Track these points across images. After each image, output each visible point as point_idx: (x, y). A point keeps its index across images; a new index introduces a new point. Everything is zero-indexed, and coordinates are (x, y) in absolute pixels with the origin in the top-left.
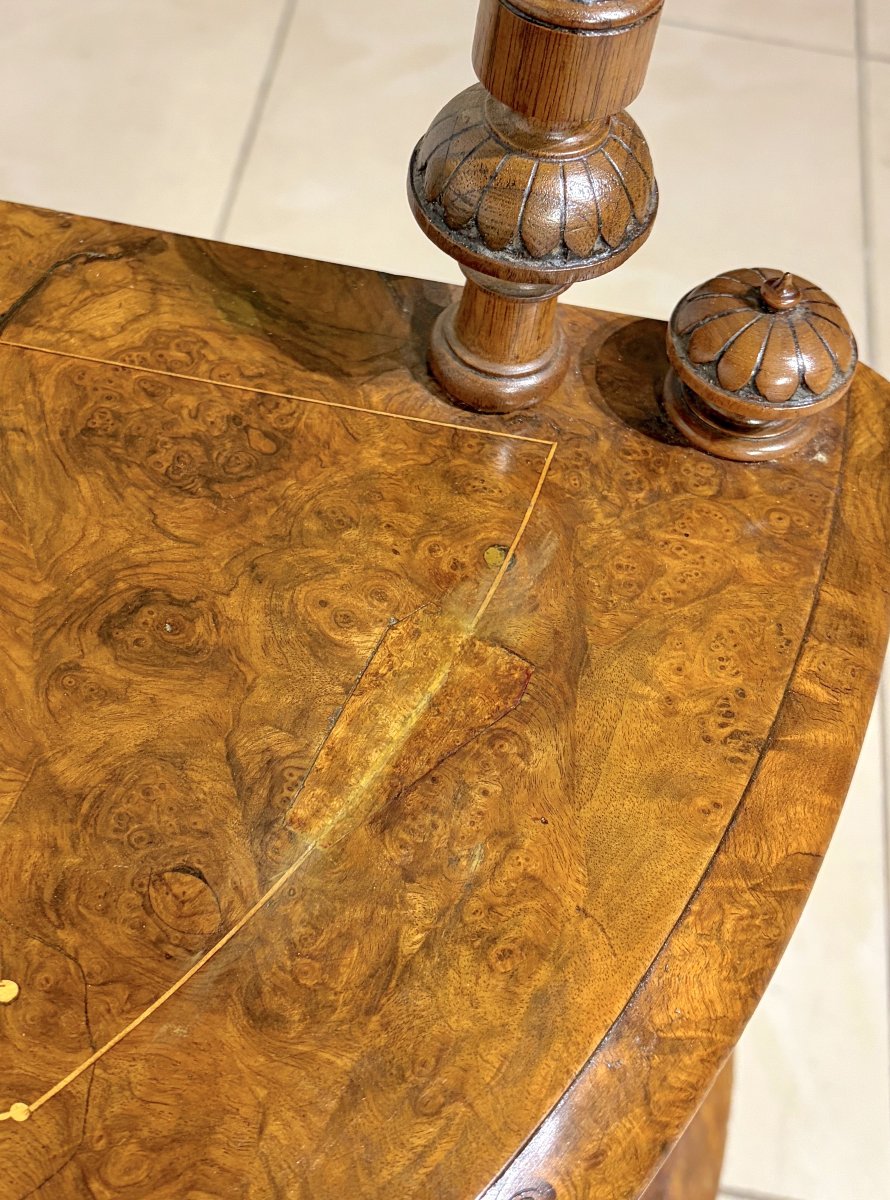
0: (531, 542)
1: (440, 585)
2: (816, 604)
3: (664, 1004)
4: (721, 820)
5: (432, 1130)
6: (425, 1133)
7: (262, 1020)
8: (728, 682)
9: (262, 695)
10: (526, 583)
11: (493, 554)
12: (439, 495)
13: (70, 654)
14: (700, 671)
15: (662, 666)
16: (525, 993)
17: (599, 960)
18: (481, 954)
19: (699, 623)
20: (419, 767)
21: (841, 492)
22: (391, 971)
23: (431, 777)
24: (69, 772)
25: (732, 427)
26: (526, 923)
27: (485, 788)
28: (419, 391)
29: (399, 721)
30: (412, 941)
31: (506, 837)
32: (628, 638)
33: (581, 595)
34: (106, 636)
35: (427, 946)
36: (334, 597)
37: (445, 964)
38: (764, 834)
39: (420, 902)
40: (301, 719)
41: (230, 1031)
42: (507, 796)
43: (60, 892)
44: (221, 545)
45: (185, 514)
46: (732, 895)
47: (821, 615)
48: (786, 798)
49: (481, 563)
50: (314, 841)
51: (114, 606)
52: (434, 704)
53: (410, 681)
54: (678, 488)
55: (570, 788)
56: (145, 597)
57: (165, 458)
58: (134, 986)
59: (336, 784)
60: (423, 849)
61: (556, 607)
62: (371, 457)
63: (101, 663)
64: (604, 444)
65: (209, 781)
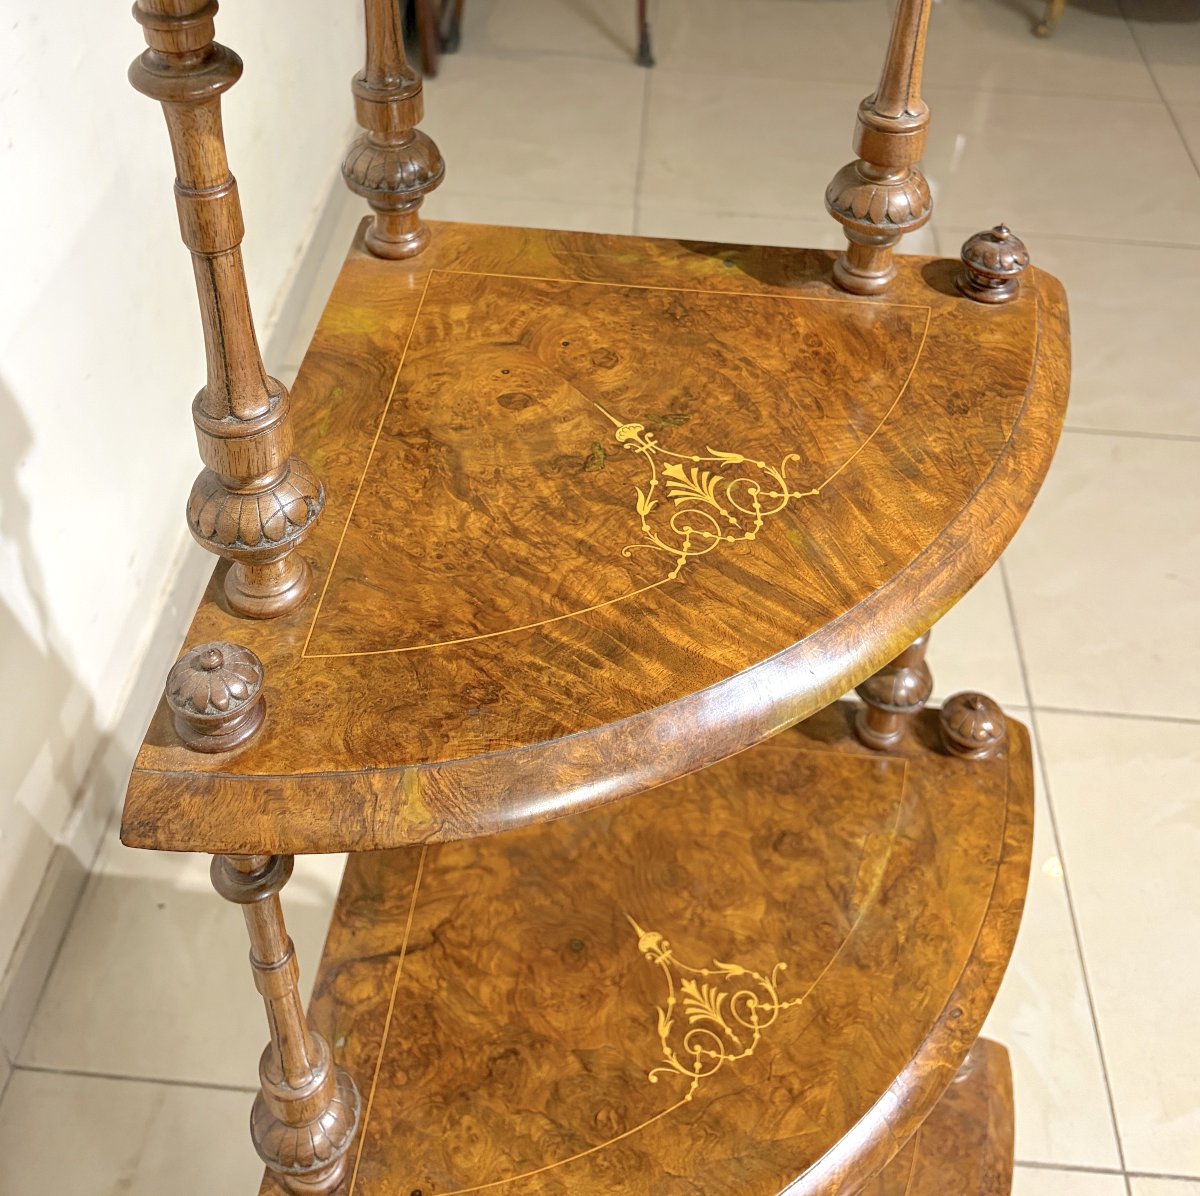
0: (908, 799)
1: (881, 818)
2: (1008, 811)
3: (984, 951)
4: (990, 890)
5: (922, 995)
6: (920, 996)
7: (863, 967)
8: (984, 842)
9: (832, 864)
10: (909, 813)
11: (896, 805)
12: (872, 785)
13: (766, 857)
14: (974, 840)
15: (961, 839)
16: (940, 951)
17: (961, 939)
18: (924, 940)
19: (970, 823)
20: (890, 883)
21: (1009, 768)
22: (897, 950)
23: (894, 886)
24: (779, 896)
25: (967, 749)
26: (936, 930)
27: (913, 888)
28: (855, 745)
29: (879, 868)
30: (902, 939)
31: (923, 903)
32: (948, 831)
33: (928, 817)
34: (776, 848)
35: (907, 940)
36: (847, 826)
37: (914, 945)
38: (1004, 893)
39: (901, 926)
40: (847, 871)
41: (854, 971)
42: (921, 889)
43: (789, 935)
44: (804, 812)
45: (788, 803)
46: (998, 914)
47: (1010, 816)
48: (1009, 881)
49: (893, 809)
50: (863, 910)
51: (774, 838)
52: (890, 861)
53: (879, 854)
54: (954, 773)
55: (940, 884)
56: (784, 834)
57: (774, 782)
58: (821, 961)
59: (864, 891)
60: (898, 910)
61: (922, 822)
62: (846, 773)
63: (777, 859)
64: (925, 759)
65: (824, 895)
